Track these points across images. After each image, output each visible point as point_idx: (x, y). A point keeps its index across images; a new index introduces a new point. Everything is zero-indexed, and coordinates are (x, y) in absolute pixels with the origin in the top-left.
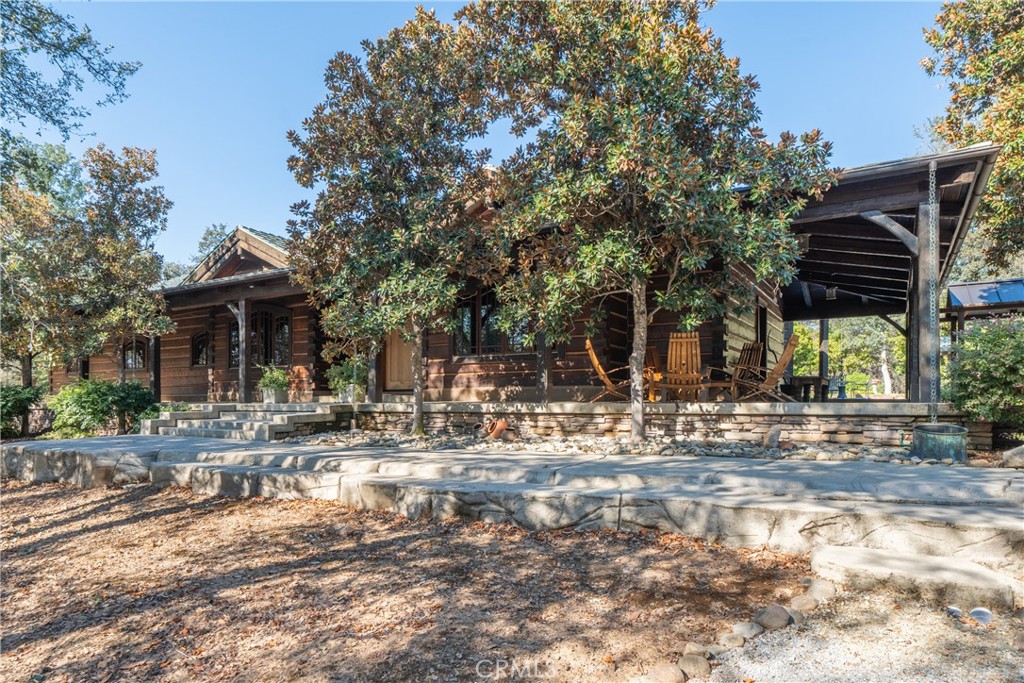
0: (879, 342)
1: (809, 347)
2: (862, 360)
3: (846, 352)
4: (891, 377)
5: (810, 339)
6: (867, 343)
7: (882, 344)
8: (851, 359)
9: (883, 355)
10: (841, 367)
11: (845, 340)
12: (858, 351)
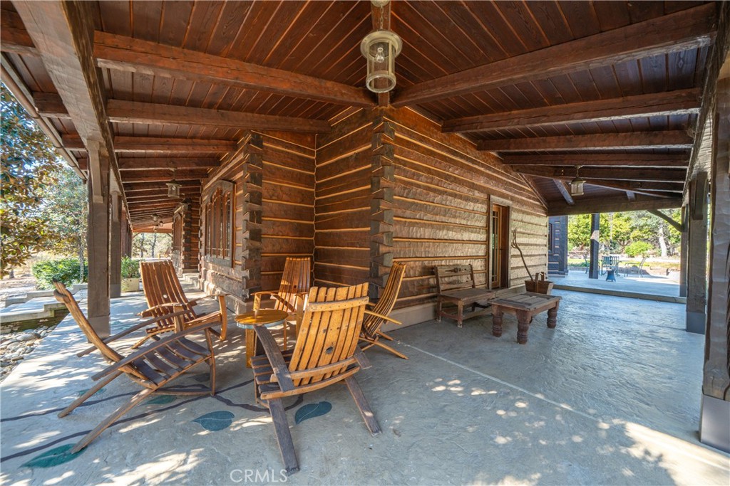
0: (657, 222)
1: (606, 225)
2: (645, 233)
3: (632, 229)
4: (667, 244)
5: (606, 220)
6: (648, 223)
7: (660, 224)
8: (636, 233)
9: (661, 231)
10: (628, 238)
11: (631, 222)
12: (641, 228)
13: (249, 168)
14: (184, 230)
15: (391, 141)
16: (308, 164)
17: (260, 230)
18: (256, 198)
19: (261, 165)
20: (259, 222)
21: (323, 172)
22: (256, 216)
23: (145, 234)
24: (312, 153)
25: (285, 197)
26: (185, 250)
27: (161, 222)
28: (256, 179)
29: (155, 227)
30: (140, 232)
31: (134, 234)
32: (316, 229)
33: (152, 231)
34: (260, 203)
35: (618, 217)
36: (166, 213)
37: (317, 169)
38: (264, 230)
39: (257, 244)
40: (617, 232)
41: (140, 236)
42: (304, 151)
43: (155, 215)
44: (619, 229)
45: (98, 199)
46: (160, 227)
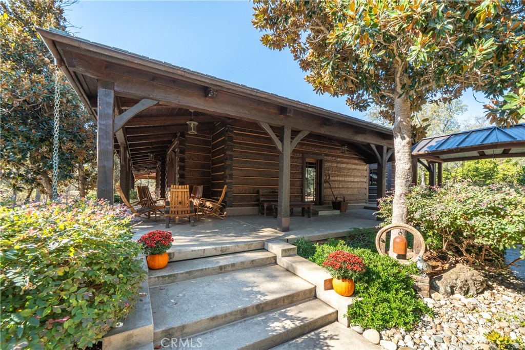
13: (179, 148)
14: (161, 176)
15: (231, 134)
16: (208, 143)
17: (184, 174)
18: (182, 160)
19: (185, 145)
20: (184, 170)
21: (215, 146)
22: (182, 168)
23: (143, 180)
24: (210, 138)
25: (196, 159)
26: (161, 188)
27: (151, 172)
28: (182, 152)
29: (147, 175)
30: (139, 179)
31: (135, 180)
32: (212, 173)
33: (146, 178)
34: (184, 162)
35: (507, 162)
36: (152, 166)
37: (213, 145)
38: (186, 174)
39: (183, 180)
40: (504, 175)
41: (139, 181)
42: (206, 137)
43: (146, 168)
44: (506, 173)
45: (123, 163)
46: (150, 175)
